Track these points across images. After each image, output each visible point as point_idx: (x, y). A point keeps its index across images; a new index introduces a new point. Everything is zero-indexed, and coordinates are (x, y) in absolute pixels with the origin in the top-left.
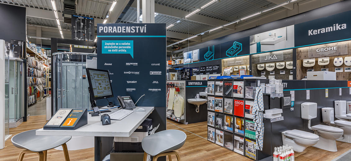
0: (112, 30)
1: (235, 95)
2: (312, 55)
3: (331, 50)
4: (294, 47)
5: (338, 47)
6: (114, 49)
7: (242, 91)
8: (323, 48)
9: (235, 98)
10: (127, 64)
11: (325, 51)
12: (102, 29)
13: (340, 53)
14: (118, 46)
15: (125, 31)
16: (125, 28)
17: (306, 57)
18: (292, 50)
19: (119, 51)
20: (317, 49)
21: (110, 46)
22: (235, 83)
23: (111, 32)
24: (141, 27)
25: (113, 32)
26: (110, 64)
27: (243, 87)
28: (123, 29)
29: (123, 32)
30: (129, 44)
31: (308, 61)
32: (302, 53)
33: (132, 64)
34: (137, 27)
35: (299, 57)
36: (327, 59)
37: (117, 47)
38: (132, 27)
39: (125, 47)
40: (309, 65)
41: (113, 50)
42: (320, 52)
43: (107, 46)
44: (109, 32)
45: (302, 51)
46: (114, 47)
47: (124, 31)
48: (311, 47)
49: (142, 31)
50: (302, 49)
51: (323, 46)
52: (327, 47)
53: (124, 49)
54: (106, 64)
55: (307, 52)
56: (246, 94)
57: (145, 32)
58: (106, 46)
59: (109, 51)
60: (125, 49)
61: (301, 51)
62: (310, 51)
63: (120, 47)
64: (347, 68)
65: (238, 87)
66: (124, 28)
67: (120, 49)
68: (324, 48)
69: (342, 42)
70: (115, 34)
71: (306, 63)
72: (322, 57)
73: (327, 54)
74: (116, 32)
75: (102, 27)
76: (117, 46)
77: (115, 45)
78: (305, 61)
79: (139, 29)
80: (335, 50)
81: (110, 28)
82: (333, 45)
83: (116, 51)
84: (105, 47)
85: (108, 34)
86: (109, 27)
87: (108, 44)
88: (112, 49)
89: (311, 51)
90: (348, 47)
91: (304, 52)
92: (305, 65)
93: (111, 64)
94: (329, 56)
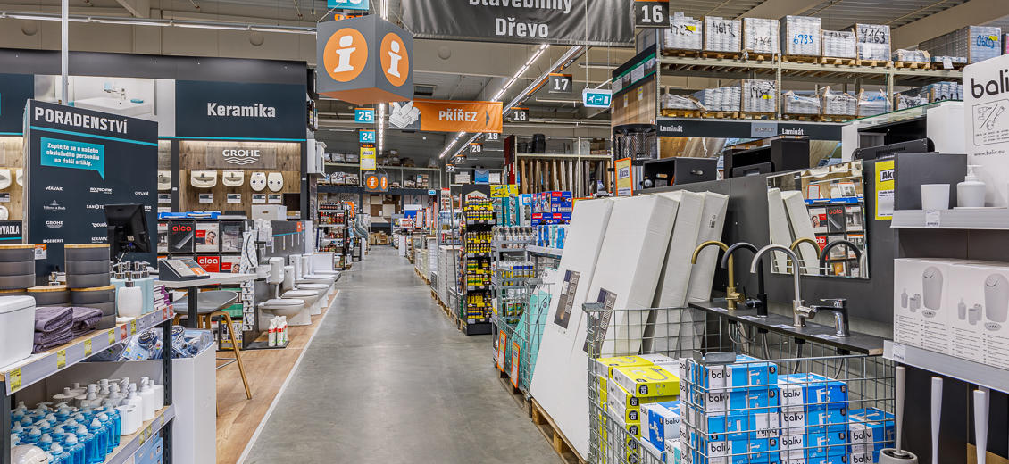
0: (63, 119)
1: (199, 248)
2: (214, 163)
3: (250, 155)
4: (174, 135)
5: (262, 152)
6: (67, 158)
7: (216, 240)
8: (235, 149)
9: (198, 253)
10: (93, 190)
11: (238, 157)
12: (42, 114)
13: (264, 165)
14: (76, 152)
15: (89, 124)
16: (90, 119)
17: (200, 166)
18: (170, 142)
19: (77, 162)
20: (224, 149)
21: (60, 150)
22: (199, 227)
23: (62, 122)
24: (117, 122)
25: (66, 123)
26: (58, 189)
27: (217, 233)
28: (85, 121)
29: (85, 126)
30: (97, 151)
31: (203, 175)
32: (191, 153)
33: (101, 190)
34: (112, 121)
35: (185, 164)
36: (240, 174)
37: (73, 155)
38: (102, 120)
39: (88, 157)
40: (204, 183)
41: (64, 161)
42: (230, 157)
43: (53, 150)
44: (57, 122)
45: (192, 149)
46: (67, 154)
47: (87, 124)
48: (212, 142)
49: (119, 131)
50: (193, 144)
51: (235, 144)
52: (242, 148)
53: (86, 160)
54: (49, 188)
55: (204, 153)
56: (224, 245)
57: (125, 132)
58: (49, 149)
59: (56, 160)
60: (89, 160)
61: (189, 149)
62: (209, 152)
63: (78, 156)
64: (271, 195)
65: (207, 234)
66: (87, 119)
67: (79, 159)
68: (237, 149)
69: (268, 143)
70: (68, 127)
71: (197, 178)
72: (233, 169)
73: (242, 163)
74: (71, 124)
75: (42, 110)
76: (72, 152)
77: (69, 151)
78: (196, 174)
79: (115, 124)
80: (256, 158)
81: (59, 115)
82: (253, 146)
83: (72, 162)
84: (48, 153)
85: (53, 125)
86: (57, 112)
87: (55, 147)
88: (62, 158)
89: (212, 150)
90: (277, 155)
91: (196, 152)
92: (195, 183)
93: (61, 189)
94: (245, 169)
